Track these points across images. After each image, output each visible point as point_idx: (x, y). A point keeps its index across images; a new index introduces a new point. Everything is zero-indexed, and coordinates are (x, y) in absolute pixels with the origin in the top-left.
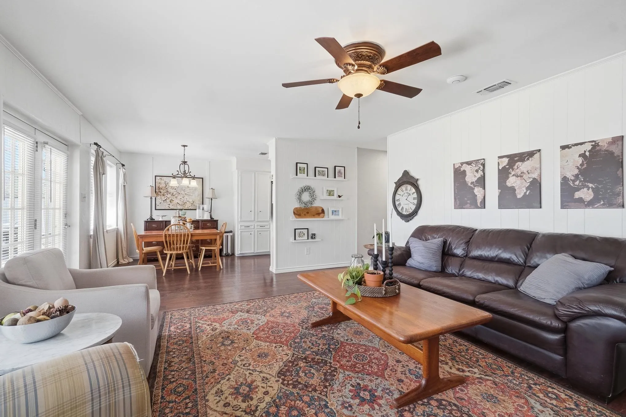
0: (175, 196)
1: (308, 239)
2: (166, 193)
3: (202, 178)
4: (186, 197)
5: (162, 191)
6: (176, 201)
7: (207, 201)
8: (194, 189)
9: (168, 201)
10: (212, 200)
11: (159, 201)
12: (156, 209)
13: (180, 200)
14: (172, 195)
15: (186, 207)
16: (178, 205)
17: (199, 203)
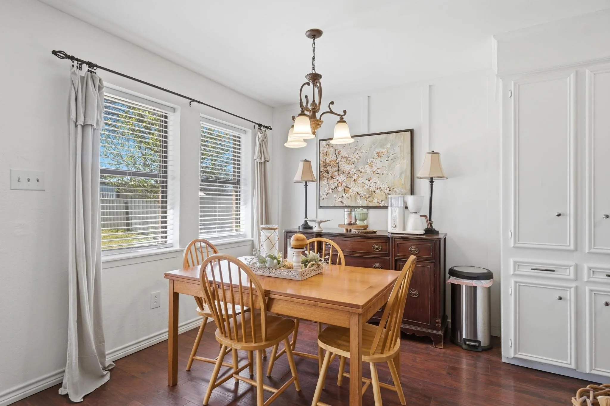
0: (353, 179)
2: (336, 174)
3: (411, 131)
4: (375, 179)
5: (329, 168)
6: (355, 189)
7: (423, 186)
8: (390, 159)
9: (340, 189)
10: (432, 182)
11: (325, 190)
12: (320, 207)
13: (363, 187)
14: (349, 176)
15: (375, 203)
16: (359, 197)
17: (404, 191)
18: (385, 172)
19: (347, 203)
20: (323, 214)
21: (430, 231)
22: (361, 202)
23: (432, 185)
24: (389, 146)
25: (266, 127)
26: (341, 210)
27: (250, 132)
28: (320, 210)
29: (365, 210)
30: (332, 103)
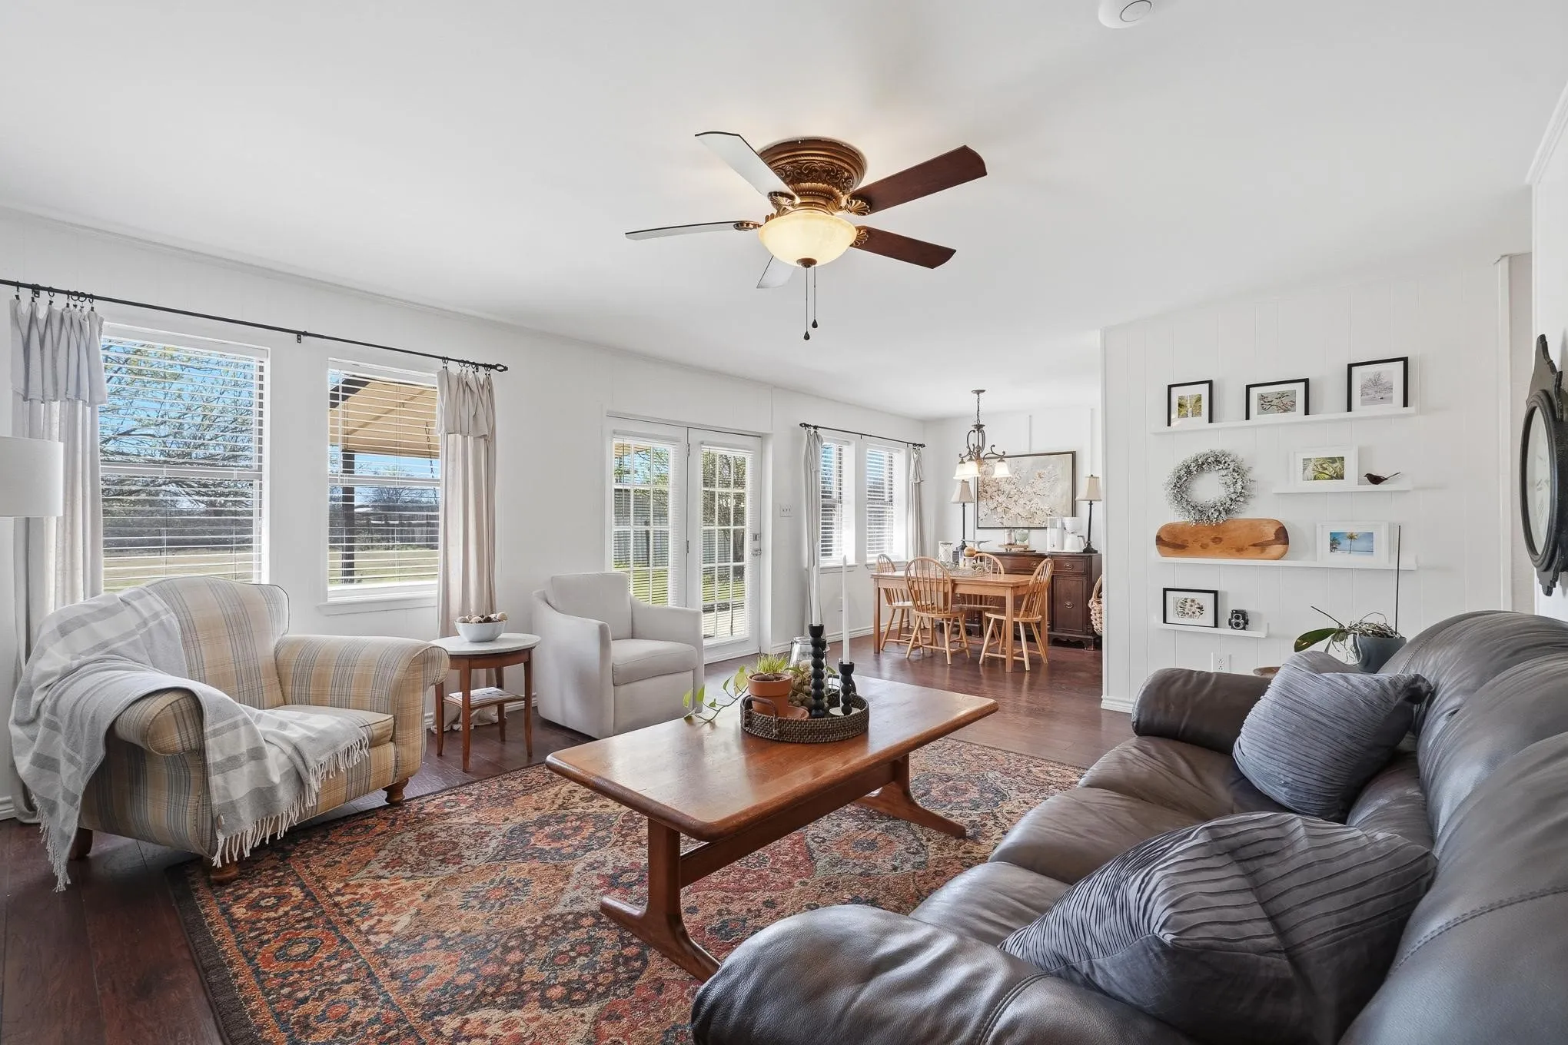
0: (1013, 500)
1: (1216, 626)
2: (996, 494)
3: (1074, 453)
4: (1036, 500)
5: (988, 489)
6: (1015, 510)
7: (1083, 508)
8: (1052, 479)
9: (999, 510)
10: (1091, 504)
11: (983, 510)
12: (978, 528)
13: (1024, 508)
14: (1009, 496)
15: (1036, 524)
16: (1020, 517)
17: (1065, 512)
18: (1047, 493)
19: (1006, 524)
20: (981, 535)
21: (1089, 549)
22: (1021, 524)
23: (1091, 507)
24: (1050, 467)
25: (920, 445)
26: (1002, 531)
27: (904, 451)
28: (978, 532)
29: (1026, 531)
30: (994, 446)
